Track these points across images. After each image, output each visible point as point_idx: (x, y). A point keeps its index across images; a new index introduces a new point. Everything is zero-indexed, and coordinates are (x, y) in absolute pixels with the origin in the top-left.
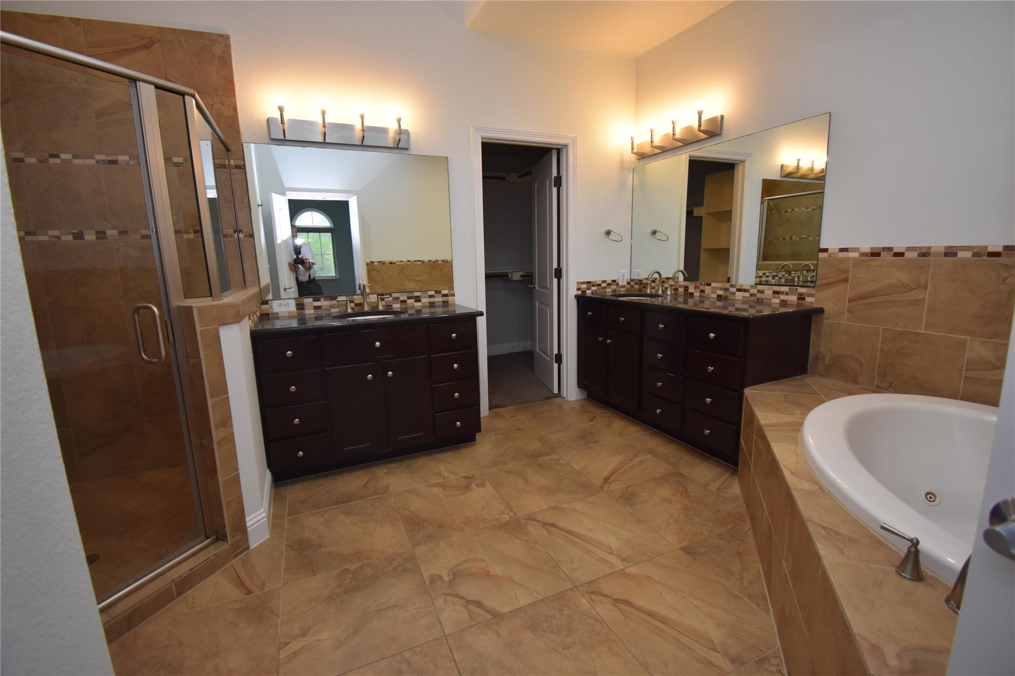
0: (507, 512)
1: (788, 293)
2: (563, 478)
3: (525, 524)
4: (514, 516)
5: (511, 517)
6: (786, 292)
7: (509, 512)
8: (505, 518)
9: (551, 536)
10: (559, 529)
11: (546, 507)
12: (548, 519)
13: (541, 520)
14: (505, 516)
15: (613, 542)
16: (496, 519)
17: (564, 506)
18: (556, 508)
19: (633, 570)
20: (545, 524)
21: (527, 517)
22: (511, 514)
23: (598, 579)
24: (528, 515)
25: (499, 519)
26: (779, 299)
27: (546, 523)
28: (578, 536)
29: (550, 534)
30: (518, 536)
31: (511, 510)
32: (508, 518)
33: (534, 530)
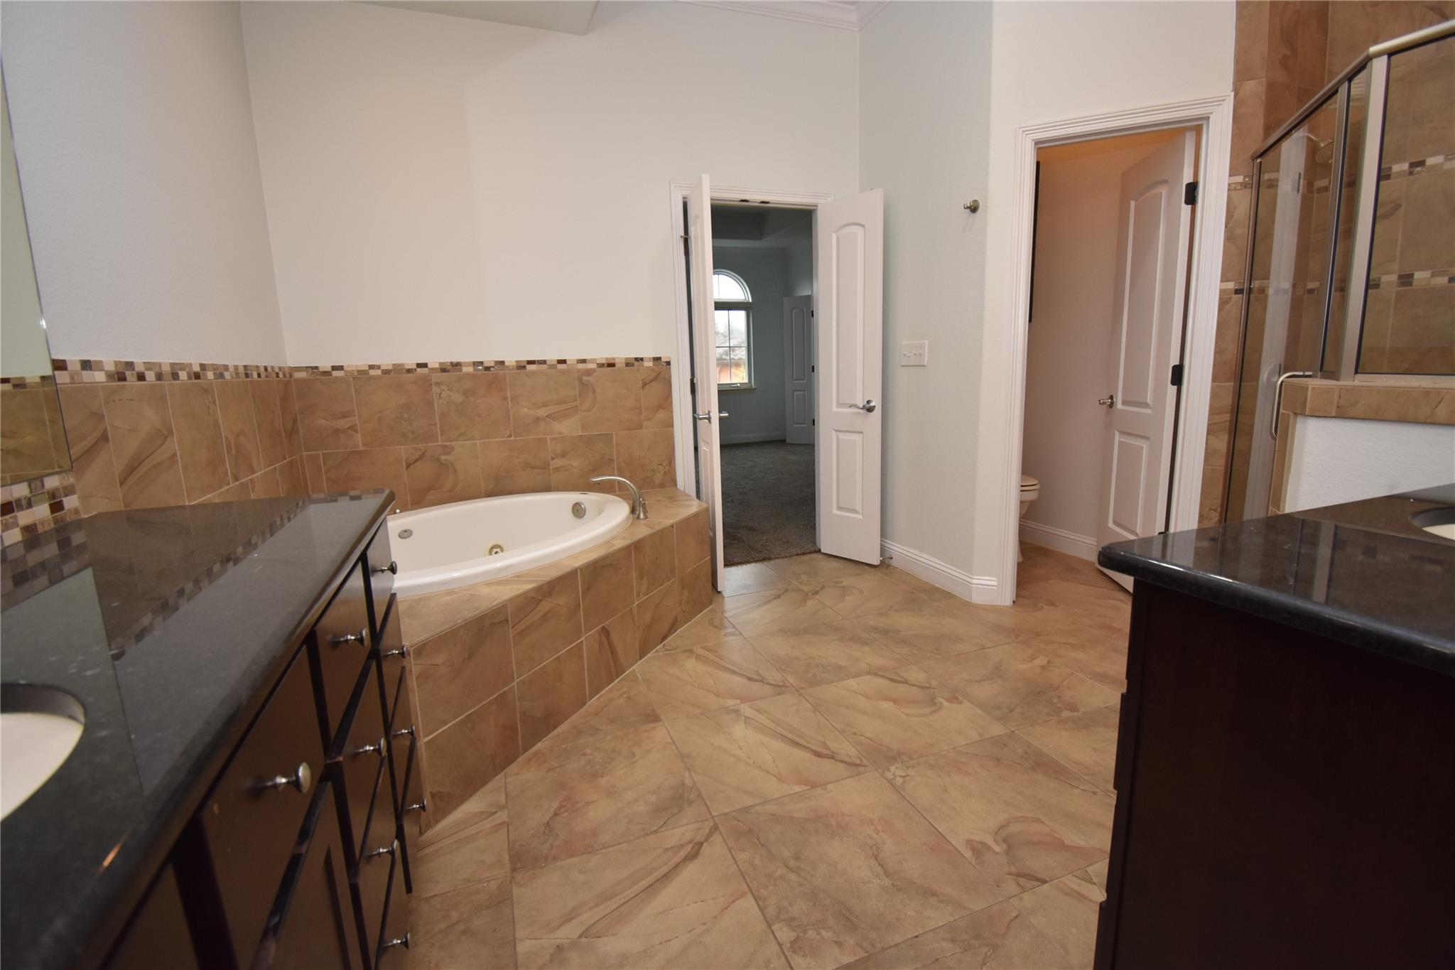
0: (898, 778)
1: (29, 499)
2: (792, 863)
3: (863, 758)
4: (884, 772)
5: (889, 771)
6: (25, 498)
7: (894, 779)
8: (897, 768)
9: (822, 739)
10: (810, 749)
11: (830, 787)
12: (826, 764)
13: (838, 763)
14: (898, 772)
15: (739, 730)
16: (913, 767)
17: (797, 788)
18: (813, 785)
19: (730, 702)
20: (833, 758)
21: (862, 769)
22: (889, 775)
23: (772, 696)
24: (861, 773)
25: (907, 767)
26: (18, 526)
27: (830, 758)
28: (784, 738)
29: (824, 743)
30: (869, 741)
31: (890, 781)
32: (893, 768)
33: (846, 748)
